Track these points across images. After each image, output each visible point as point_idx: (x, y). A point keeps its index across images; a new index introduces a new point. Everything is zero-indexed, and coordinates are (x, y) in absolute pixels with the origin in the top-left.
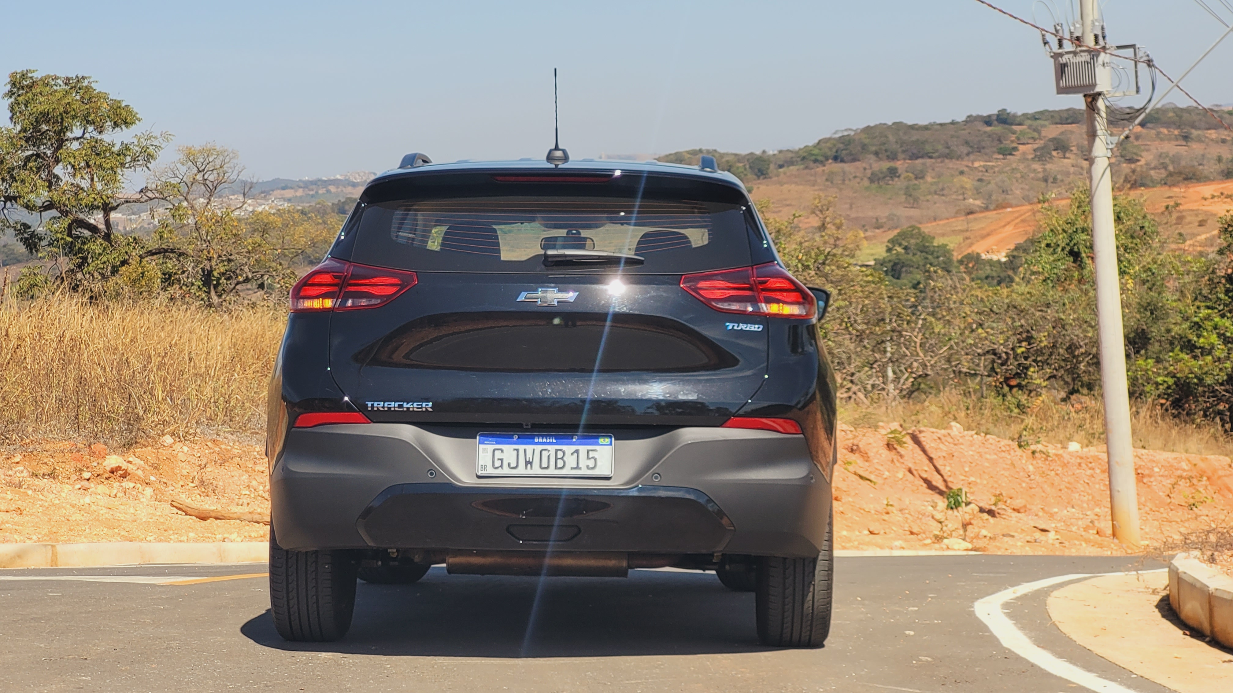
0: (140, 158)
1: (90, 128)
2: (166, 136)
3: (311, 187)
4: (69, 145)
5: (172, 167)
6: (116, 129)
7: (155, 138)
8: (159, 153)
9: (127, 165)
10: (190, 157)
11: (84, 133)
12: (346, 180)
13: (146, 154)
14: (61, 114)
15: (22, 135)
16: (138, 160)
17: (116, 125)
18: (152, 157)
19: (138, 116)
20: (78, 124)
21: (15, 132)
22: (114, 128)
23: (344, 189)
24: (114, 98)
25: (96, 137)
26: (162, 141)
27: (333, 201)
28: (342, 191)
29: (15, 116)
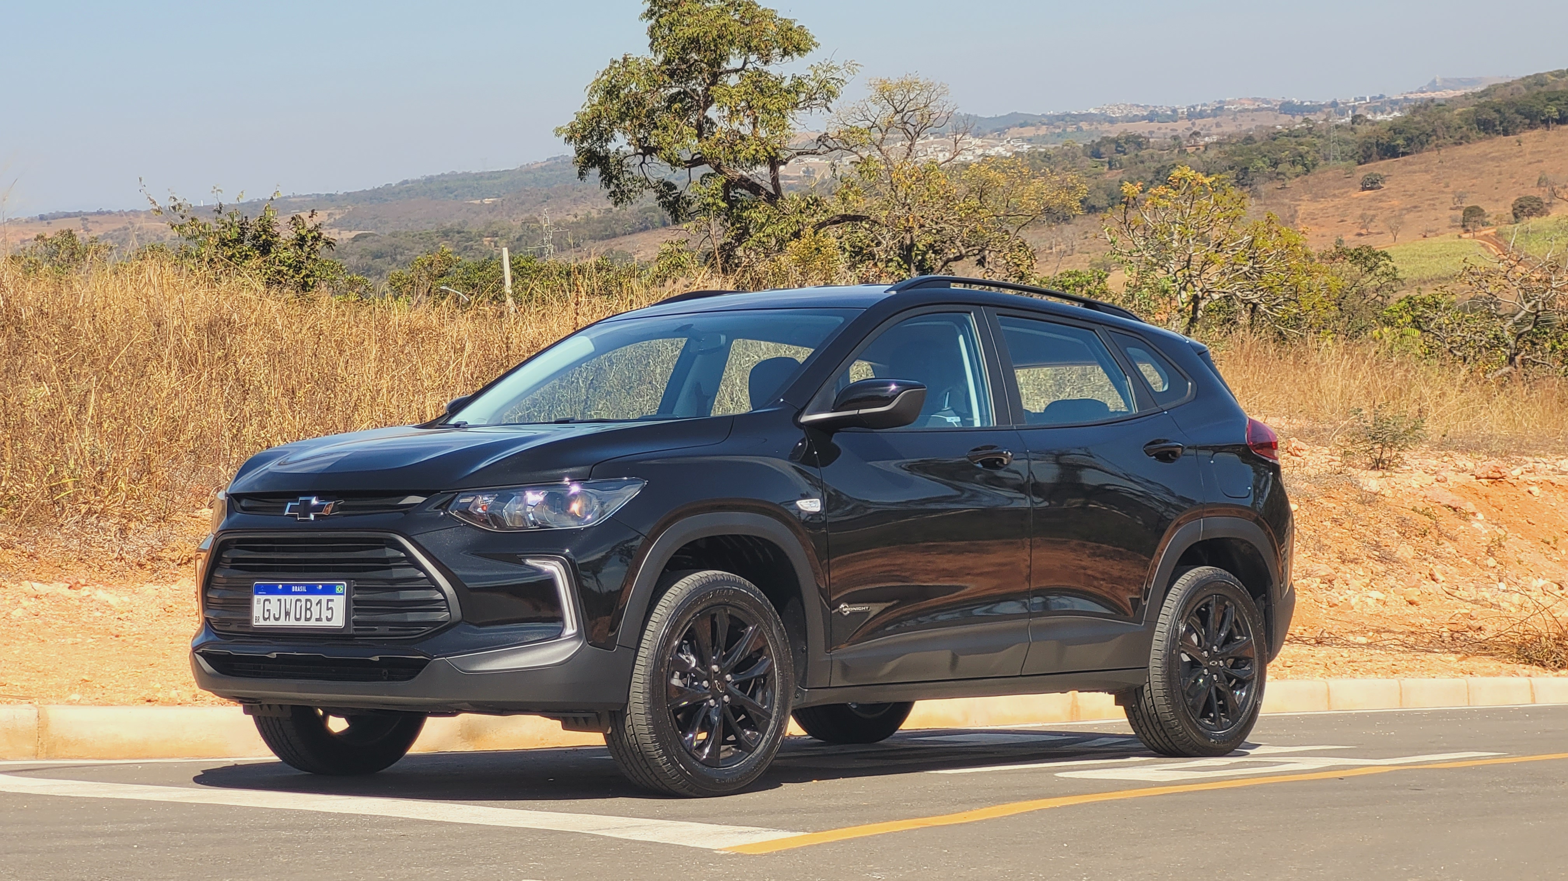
0: (817, 96)
1: (753, 57)
2: (852, 67)
3: (1057, 124)
4: (725, 79)
5: (861, 107)
6: (786, 57)
7: (837, 69)
8: (841, 89)
9: (801, 105)
10: (885, 93)
11: (745, 63)
12: (1102, 114)
13: (825, 91)
14: (714, 40)
15: (664, 68)
16: (816, 99)
17: (786, 53)
18: (833, 93)
19: (814, 40)
20: (737, 52)
21: (656, 63)
22: (783, 56)
23: (1099, 126)
24: (784, 17)
25: (760, 68)
26: (845, 74)
27: (1085, 142)
28: (1097, 128)
29: (656, 43)
